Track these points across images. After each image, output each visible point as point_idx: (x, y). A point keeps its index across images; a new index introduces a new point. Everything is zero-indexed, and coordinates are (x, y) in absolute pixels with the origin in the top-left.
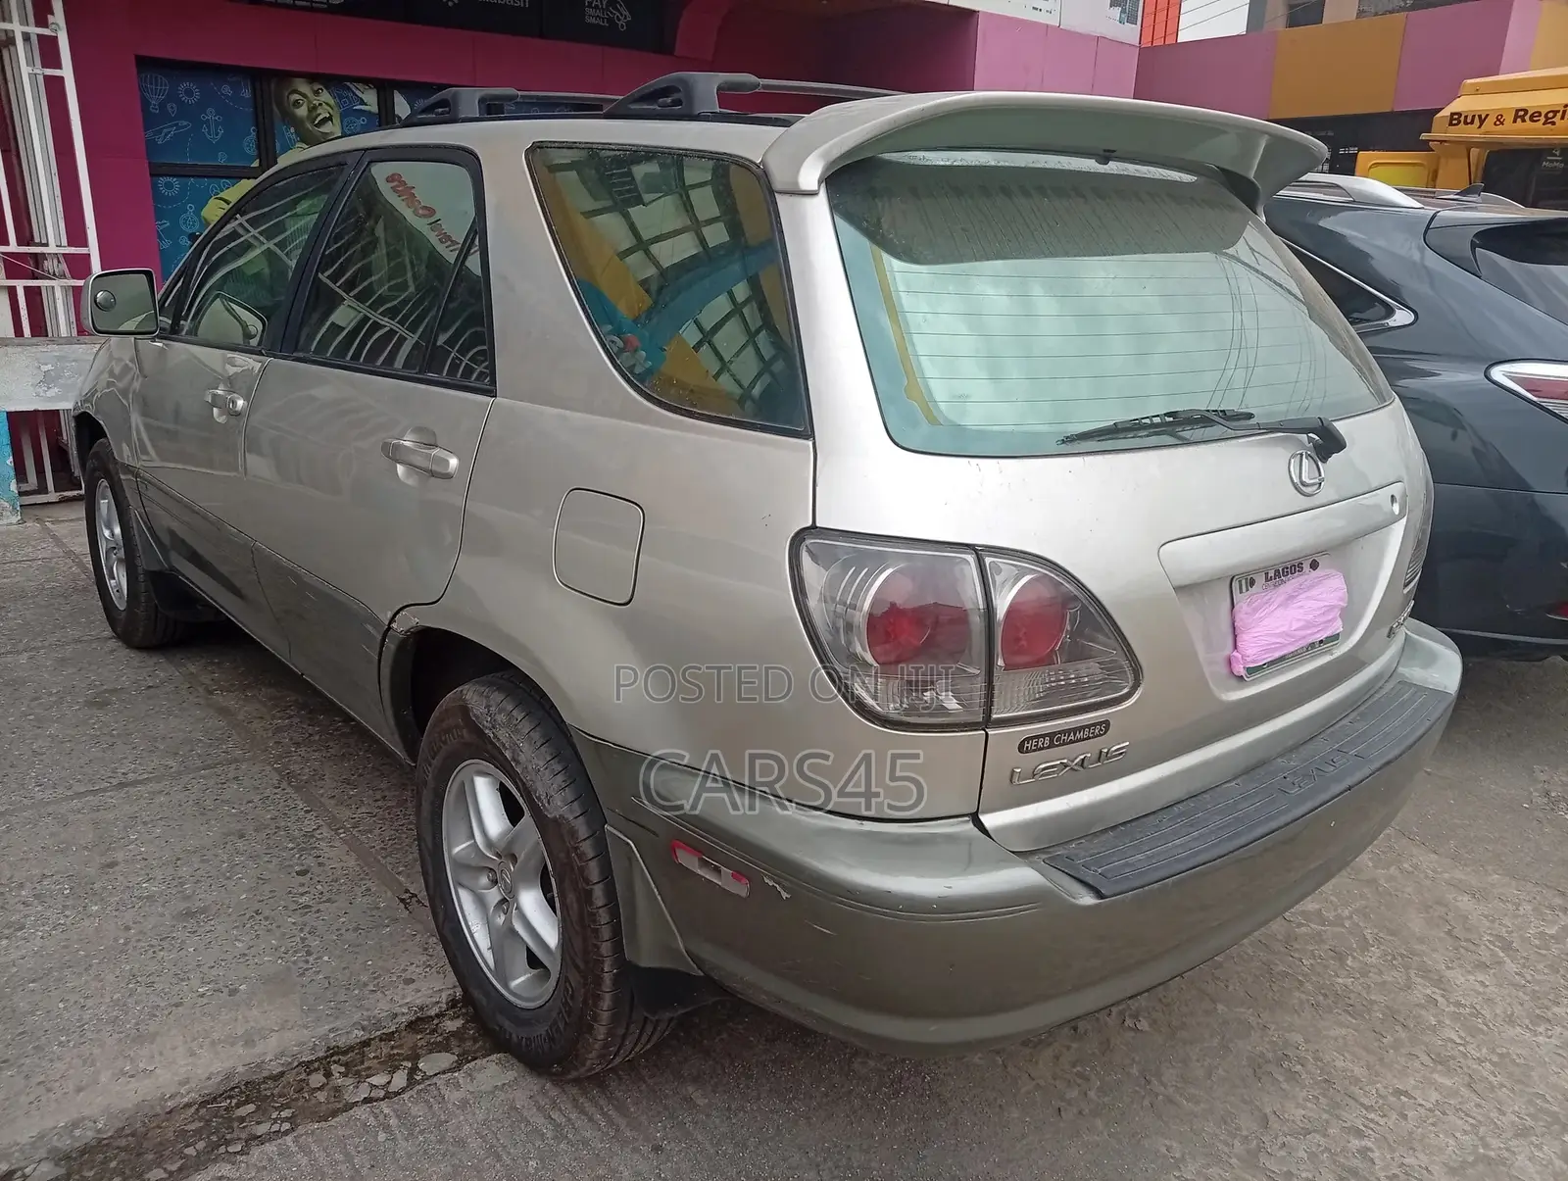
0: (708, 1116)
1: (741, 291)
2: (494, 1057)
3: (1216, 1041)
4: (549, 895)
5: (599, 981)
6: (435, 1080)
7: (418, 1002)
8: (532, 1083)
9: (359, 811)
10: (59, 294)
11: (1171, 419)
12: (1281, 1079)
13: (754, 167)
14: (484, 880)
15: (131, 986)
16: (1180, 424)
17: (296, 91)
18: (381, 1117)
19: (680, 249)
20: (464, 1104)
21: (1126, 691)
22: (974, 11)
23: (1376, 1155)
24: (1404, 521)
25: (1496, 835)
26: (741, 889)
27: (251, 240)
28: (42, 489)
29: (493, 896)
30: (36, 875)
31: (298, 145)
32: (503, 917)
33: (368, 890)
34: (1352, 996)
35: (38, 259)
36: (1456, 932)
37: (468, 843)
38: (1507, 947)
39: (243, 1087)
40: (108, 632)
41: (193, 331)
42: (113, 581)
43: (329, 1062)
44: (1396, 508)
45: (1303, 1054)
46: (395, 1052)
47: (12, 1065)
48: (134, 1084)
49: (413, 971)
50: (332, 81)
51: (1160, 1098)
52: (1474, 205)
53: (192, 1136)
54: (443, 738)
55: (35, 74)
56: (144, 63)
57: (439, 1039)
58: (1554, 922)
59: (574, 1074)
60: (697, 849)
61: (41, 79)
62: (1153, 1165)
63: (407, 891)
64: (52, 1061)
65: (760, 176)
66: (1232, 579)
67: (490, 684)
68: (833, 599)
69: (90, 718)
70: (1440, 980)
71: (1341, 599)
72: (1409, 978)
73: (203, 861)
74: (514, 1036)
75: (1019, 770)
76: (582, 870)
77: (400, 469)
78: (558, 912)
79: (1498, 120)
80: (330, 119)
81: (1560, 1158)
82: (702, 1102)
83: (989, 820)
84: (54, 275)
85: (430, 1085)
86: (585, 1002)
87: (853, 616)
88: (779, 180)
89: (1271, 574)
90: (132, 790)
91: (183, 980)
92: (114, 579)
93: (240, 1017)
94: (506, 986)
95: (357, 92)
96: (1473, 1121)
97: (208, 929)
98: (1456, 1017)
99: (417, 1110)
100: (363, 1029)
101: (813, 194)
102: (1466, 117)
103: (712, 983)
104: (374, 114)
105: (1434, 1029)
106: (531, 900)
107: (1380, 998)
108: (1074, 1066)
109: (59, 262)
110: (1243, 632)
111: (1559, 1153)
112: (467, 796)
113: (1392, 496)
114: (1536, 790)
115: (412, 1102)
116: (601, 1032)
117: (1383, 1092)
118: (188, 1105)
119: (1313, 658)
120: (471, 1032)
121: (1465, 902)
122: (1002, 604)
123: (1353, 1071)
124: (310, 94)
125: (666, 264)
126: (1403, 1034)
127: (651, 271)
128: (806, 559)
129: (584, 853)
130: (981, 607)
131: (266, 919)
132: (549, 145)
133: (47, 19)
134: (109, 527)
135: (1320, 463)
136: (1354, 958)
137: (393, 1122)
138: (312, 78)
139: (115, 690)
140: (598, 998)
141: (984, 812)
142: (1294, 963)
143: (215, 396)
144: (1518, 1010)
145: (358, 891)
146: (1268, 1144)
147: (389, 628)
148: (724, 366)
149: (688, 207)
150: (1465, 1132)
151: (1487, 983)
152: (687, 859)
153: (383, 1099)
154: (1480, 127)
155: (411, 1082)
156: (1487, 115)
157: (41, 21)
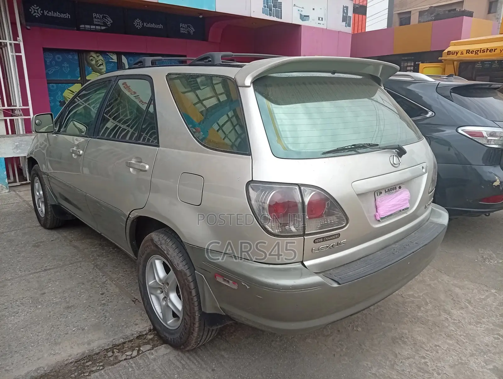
0: (228, 360)
1: (230, 114)
2: (163, 345)
3: (381, 333)
4: (179, 294)
5: (194, 319)
6: (145, 353)
7: (140, 330)
8: (175, 353)
9: (119, 275)
10: (20, 121)
11: (354, 147)
12: (401, 343)
13: (232, 79)
14: (159, 292)
15: (52, 329)
16: (356, 148)
17: (91, 56)
18: (130, 364)
19: (212, 102)
20: (154, 360)
21: (344, 225)
22: (300, 25)
23: (429, 364)
24: (427, 174)
25: (467, 270)
26: (235, 287)
27: (80, 103)
28: (15, 181)
29: (162, 296)
30: (21, 297)
31: (92, 73)
32: (165, 302)
33: (123, 298)
34: (423, 319)
35: (13, 110)
36: (454, 299)
37: (153, 281)
38: (470, 302)
39: (88, 357)
40: (38, 224)
41: (65, 131)
42: (39, 208)
43: (113, 349)
44: (424, 170)
45: (408, 336)
46: (133, 345)
47: (17, 353)
48: (55, 357)
49: (137, 322)
50: (103, 53)
51: (365, 350)
52: (451, 80)
53: (73, 371)
54: (146, 249)
55: (13, 55)
56: (45, 50)
57: (146, 341)
58: (483, 295)
59: (188, 348)
60: (222, 276)
61: (15, 57)
62: (362, 370)
63: (135, 298)
64: (29, 351)
65: (234, 81)
66: (375, 192)
67: (159, 232)
68: (259, 201)
69: (34, 251)
70: (449, 313)
71: (408, 197)
72: (440, 313)
73: (72, 292)
74: (169, 339)
75: (314, 248)
76: (188, 285)
77: (131, 169)
78: (182, 300)
79: (462, 53)
80: (102, 64)
81: (483, 362)
82: (226, 356)
83: (306, 263)
84: (18, 115)
85: (144, 354)
86: (190, 326)
87: (264, 205)
88: (239, 83)
89: (387, 190)
90: (49, 271)
91: (68, 327)
92: (40, 208)
93: (86, 337)
94: (166, 324)
95: (110, 56)
96: (458, 353)
97: (75, 311)
98: (454, 323)
99: (141, 361)
100: (123, 339)
101: (249, 87)
102: (452, 52)
103: (228, 317)
104: (116, 62)
105: (447, 327)
106: (173, 296)
107: (431, 319)
108: (338, 342)
109: (20, 111)
110: (379, 207)
111: (483, 360)
112: (153, 266)
113: (423, 167)
114: (479, 256)
115: (139, 359)
116: (195, 334)
117: (431, 345)
118: (71, 363)
119: (401, 215)
120: (156, 339)
121: (457, 290)
122: (307, 200)
123: (422, 340)
124: (96, 57)
125: (208, 107)
126: (438, 329)
127: (204, 109)
128: (250, 190)
129: (189, 280)
130: (301, 202)
131: (92, 308)
132: (173, 74)
133: (17, 39)
134: (39, 192)
135: (399, 158)
136: (423, 307)
137: (133, 365)
138: (96, 52)
139: (41, 242)
140: (194, 324)
141: (305, 261)
142: (405, 309)
143: (73, 150)
144: (472, 320)
145: (120, 298)
146: (397, 362)
147: (129, 217)
148: (226, 136)
149: (214, 90)
150: (455, 356)
151: (463, 313)
152: (220, 279)
153: (130, 359)
154: (456, 55)
155: (138, 354)
156: (458, 52)
157: (15, 39)
